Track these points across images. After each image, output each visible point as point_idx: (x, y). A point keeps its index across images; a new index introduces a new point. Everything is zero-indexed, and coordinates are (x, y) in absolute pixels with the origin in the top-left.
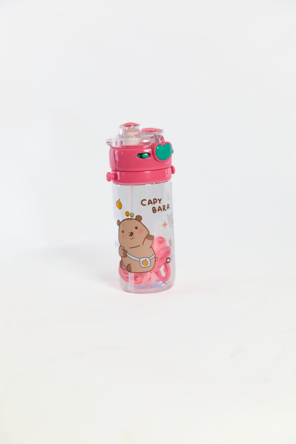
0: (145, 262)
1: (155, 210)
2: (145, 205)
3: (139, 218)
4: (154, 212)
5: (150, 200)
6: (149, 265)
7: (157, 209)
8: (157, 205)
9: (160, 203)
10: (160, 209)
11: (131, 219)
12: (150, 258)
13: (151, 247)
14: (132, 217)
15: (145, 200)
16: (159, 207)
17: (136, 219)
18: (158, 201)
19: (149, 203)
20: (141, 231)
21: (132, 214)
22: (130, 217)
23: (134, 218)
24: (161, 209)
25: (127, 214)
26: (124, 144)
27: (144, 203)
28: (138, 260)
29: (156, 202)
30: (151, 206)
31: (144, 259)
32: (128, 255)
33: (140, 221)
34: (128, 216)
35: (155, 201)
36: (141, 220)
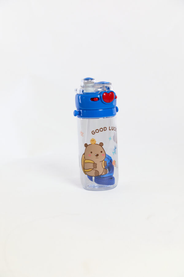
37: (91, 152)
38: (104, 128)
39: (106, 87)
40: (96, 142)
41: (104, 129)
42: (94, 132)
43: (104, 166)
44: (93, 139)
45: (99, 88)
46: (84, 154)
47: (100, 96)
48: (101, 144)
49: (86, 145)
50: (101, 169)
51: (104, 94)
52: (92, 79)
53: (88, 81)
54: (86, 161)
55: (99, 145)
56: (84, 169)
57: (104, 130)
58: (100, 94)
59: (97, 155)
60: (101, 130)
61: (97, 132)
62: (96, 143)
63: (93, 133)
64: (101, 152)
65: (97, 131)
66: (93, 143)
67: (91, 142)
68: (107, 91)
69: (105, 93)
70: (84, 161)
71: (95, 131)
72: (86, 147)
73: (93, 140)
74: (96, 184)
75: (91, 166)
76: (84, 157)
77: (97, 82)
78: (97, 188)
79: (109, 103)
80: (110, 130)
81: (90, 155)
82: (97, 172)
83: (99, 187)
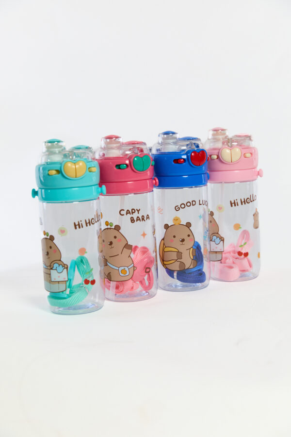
0: (124, 271)
1: (133, 220)
2: (123, 215)
3: (117, 228)
4: (132, 222)
5: (128, 210)
6: (128, 274)
7: (135, 219)
8: (135, 216)
9: (138, 213)
10: (138, 219)
11: (110, 228)
12: (129, 267)
13: (130, 256)
14: (111, 226)
15: (123, 210)
16: (138, 217)
17: (114, 229)
18: (136, 212)
19: (127, 213)
20: (120, 240)
21: (111, 224)
22: (109, 227)
23: (113, 227)
24: (140, 220)
25: (107, 223)
26: (106, 156)
27: (122, 212)
28: (118, 269)
29: (135, 212)
30: (129, 216)
31: (122, 268)
32: (108, 263)
33: (118, 231)
34: (107, 225)
35: (133, 211)
36: (120, 229)
37: (174, 237)
38: (192, 201)
39: (195, 143)
40: (180, 221)
41: (193, 203)
42: (179, 208)
43: (193, 256)
44: (176, 217)
45: (183, 146)
46: (163, 239)
47: (187, 157)
48: (189, 225)
49: (167, 227)
50: (188, 260)
51: (193, 154)
52: (174, 133)
53: (168, 135)
54: (166, 249)
55: (186, 226)
56: (163, 261)
57: (193, 205)
58: (186, 154)
59: (183, 240)
60: (189, 204)
61: (182, 208)
62: (181, 223)
63: (177, 209)
64: (189, 236)
65: (183, 206)
66: (177, 223)
67: (174, 222)
68: (196, 149)
69: (194, 152)
70: (163, 250)
71: (179, 206)
72: (167, 229)
73: (176, 219)
74: (179, 283)
75: (174, 256)
76: (164, 244)
77: (181, 137)
78: (179, 288)
79: (199, 167)
80: (200, 204)
81: (172, 241)
82: (182, 264)
83: (183, 286)
